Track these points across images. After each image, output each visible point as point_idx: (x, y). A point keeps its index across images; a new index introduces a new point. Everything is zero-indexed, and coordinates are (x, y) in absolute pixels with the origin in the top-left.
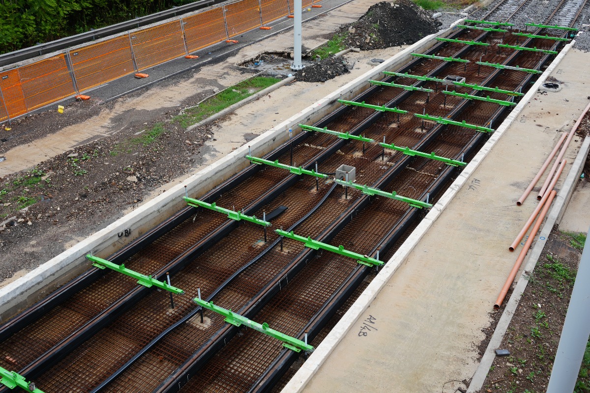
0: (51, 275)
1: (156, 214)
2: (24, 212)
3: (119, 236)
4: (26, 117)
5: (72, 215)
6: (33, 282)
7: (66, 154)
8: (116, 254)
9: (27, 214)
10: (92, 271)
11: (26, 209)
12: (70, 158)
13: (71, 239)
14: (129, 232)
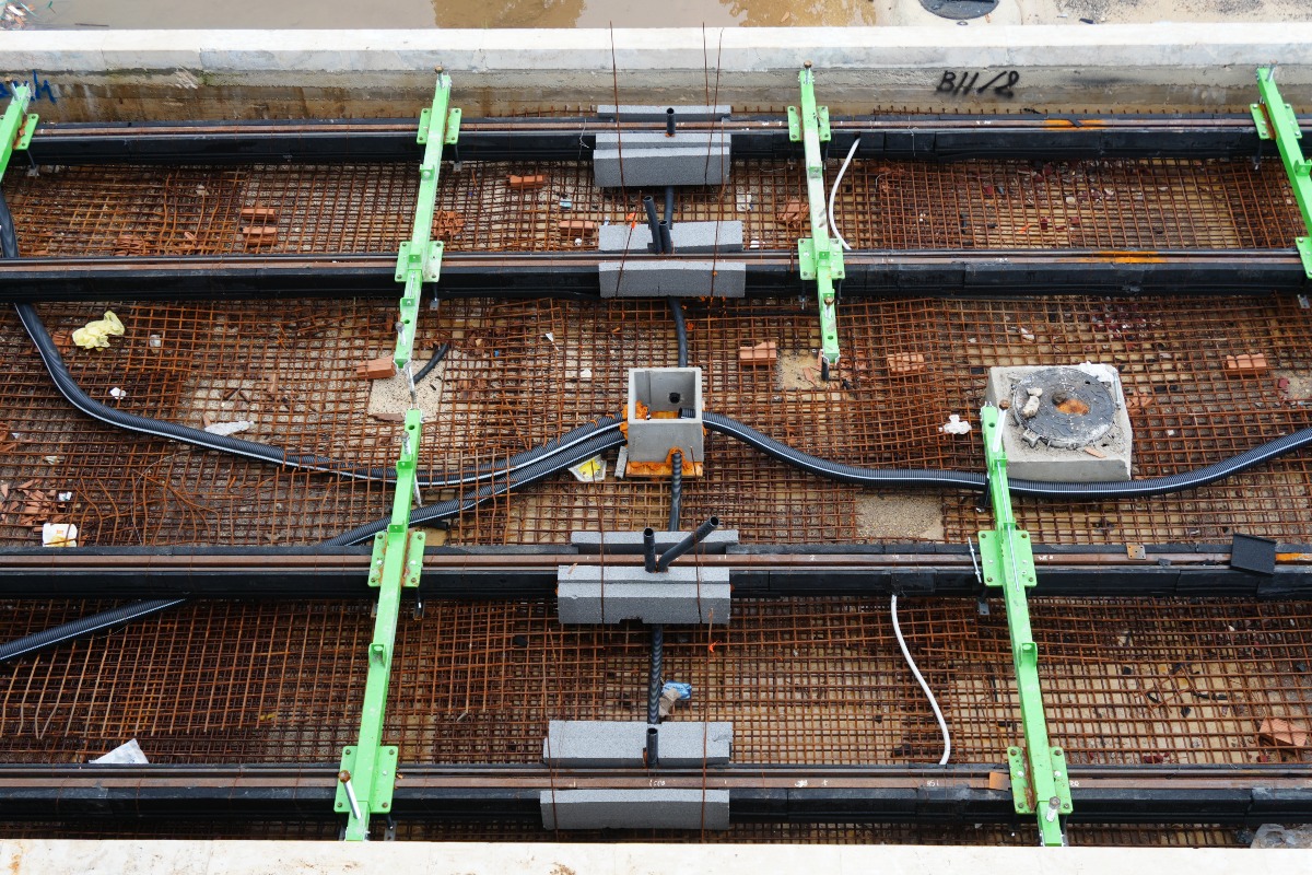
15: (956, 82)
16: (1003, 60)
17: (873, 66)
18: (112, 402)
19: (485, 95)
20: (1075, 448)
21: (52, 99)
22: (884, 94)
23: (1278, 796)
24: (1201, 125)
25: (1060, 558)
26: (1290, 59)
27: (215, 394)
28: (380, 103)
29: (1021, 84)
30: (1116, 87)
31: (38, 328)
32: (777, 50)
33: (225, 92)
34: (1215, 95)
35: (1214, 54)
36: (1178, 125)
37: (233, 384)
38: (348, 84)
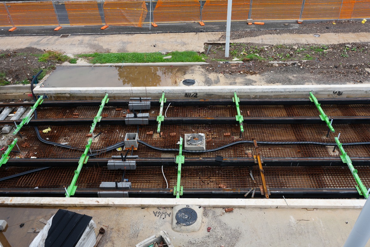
0: (289, 92)
1: (363, 93)
2: (304, 62)
3: (334, 92)
4: (348, 21)
5: (322, 72)
6: (279, 90)
7: (345, 44)
8: (323, 99)
9: (304, 63)
10: (306, 100)
11: (306, 61)
12: (346, 46)
13: (311, 82)
14: (341, 93)
15: (188, 95)
16: (195, 91)
17: (174, 92)
18: (46, 140)
19: (114, 97)
20: (195, 145)
21: (47, 98)
22: (177, 97)
23: (216, 193)
24: (224, 100)
25: (189, 159)
26: (239, 91)
27: (63, 139)
28: (98, 99)
29: (198, 95)
30: (213, 96)
31: (37, 130)
32: (159, 90)
33: (74, 97)
34: (229, 97)
35: (227, 90)
36: (221, 100)
37: (66, 138)
38: (93, 96)
